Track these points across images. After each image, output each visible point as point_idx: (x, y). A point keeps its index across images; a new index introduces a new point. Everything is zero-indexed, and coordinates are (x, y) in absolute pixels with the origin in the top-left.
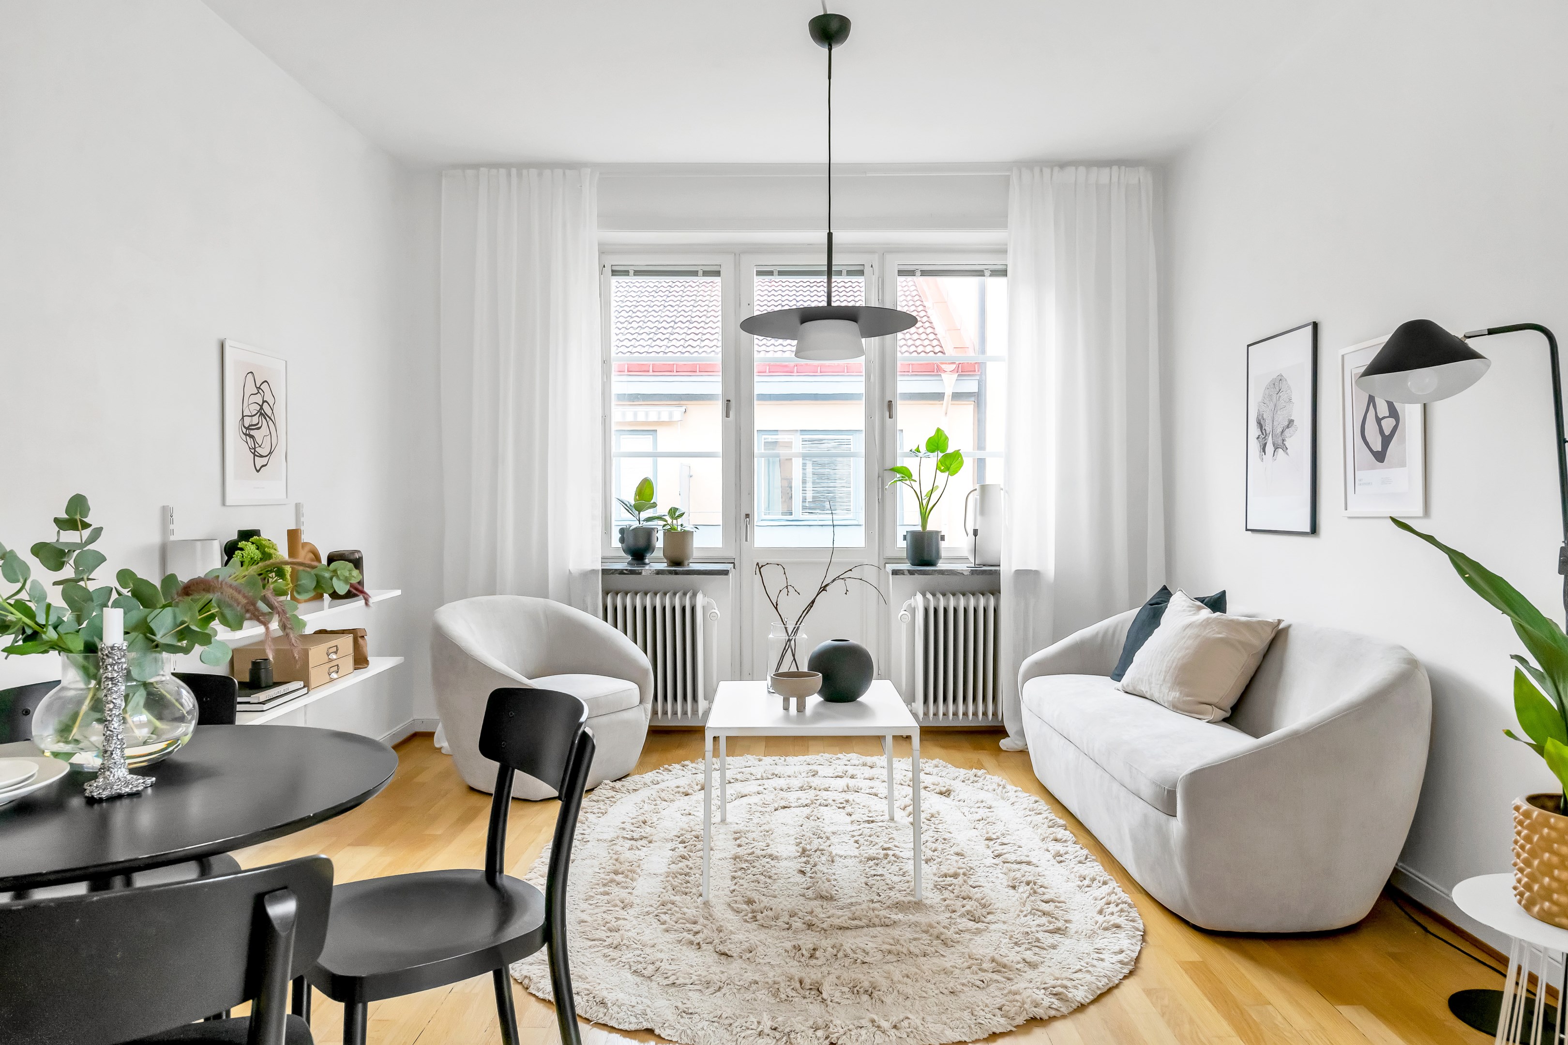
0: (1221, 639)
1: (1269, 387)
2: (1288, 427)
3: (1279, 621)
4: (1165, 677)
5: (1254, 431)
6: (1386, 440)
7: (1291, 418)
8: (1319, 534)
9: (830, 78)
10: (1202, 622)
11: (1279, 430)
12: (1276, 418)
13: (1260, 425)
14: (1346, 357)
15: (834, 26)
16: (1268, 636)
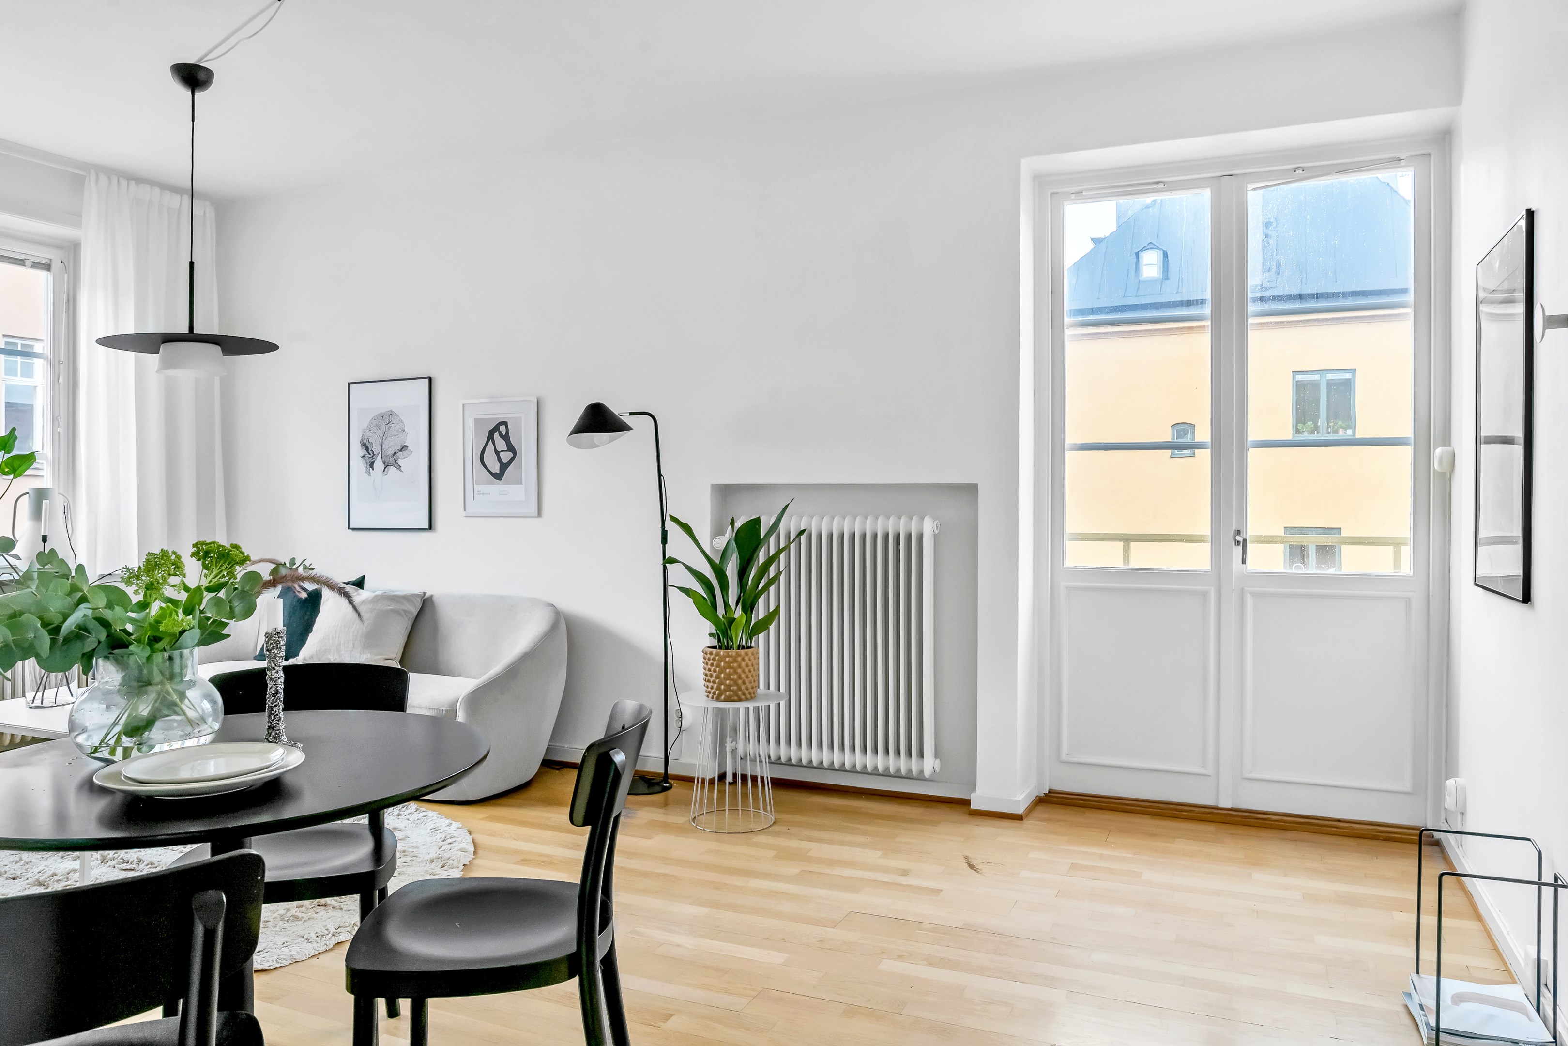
0: (392, 610)
1: (376, 418)
2: (401, 450)
3: (425, 593)
4: (354, 644)
5: (357, 451)
6: (504, 467)
7: (405, 444)
8: (434, 529)
9: (193, 120)
10: (372, 599)
11: (391, 452)
12: (385, 442)
13: (365, 446)
14: (466, 407)
15: (202, 76)
16: (419, 605)
